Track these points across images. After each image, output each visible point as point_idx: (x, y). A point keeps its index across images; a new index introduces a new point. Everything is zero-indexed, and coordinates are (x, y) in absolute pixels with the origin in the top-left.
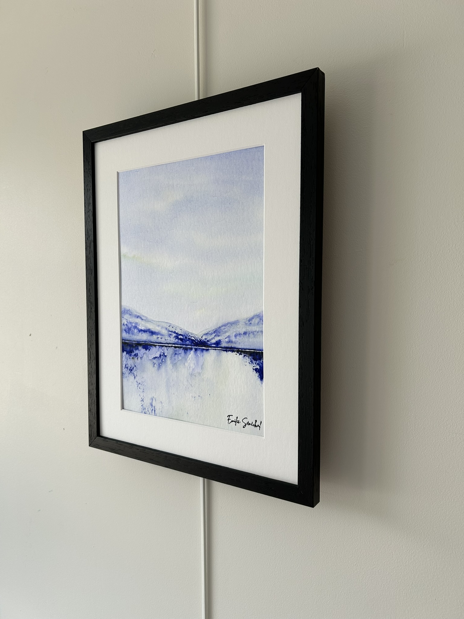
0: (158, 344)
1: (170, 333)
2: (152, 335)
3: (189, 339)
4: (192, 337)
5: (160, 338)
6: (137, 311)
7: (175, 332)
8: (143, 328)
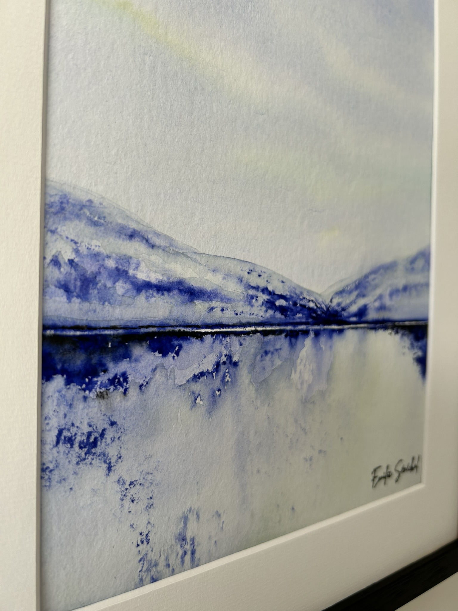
0: (209, 330)
1: (252, 292)
2: (192, 301)
3: (303, 306)
4: (309, 301)
5: (218, 312)
6: (128, 213)
7: (265, 290)
8: (154, 278)
